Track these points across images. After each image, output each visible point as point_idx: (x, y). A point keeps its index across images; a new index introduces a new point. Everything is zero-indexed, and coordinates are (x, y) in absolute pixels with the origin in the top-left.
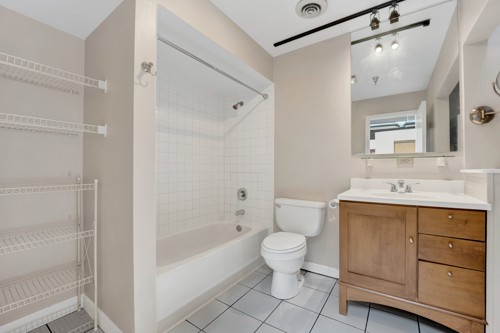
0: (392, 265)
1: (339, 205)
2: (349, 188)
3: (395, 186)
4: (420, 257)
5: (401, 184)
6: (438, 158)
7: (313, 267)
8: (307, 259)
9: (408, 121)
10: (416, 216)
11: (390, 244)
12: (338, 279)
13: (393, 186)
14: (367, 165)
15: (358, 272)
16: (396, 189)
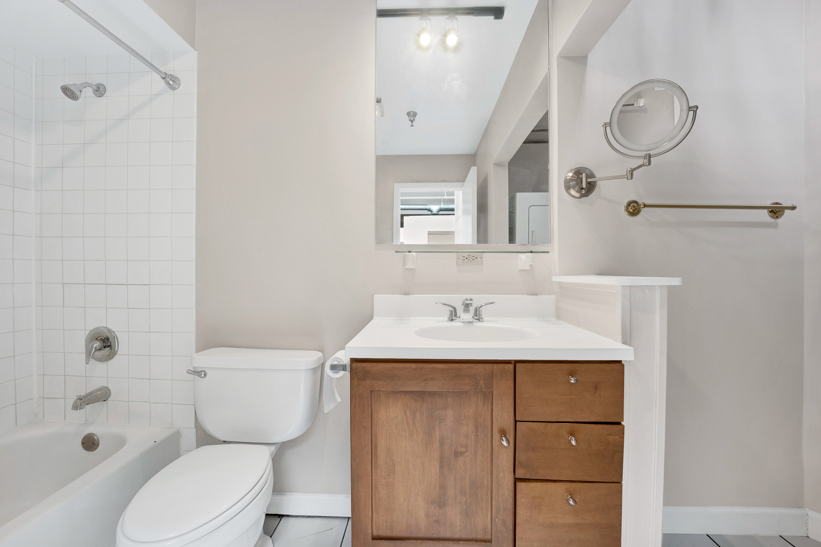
0: (466, 501)
1: (348, 368)
2: (370, 318)
3: (455, 309)
4: (520, 473)
5: (467, 306)
6: (520, 255)
7: (293, 504)
8: (279, 488)
9: (443, 206)
10: (512, 382)
11: (461, 453)
12: (349, 518)
13: (452, 309)
14: (406, 267)
15: (395, 534)
16: (458, 315)
